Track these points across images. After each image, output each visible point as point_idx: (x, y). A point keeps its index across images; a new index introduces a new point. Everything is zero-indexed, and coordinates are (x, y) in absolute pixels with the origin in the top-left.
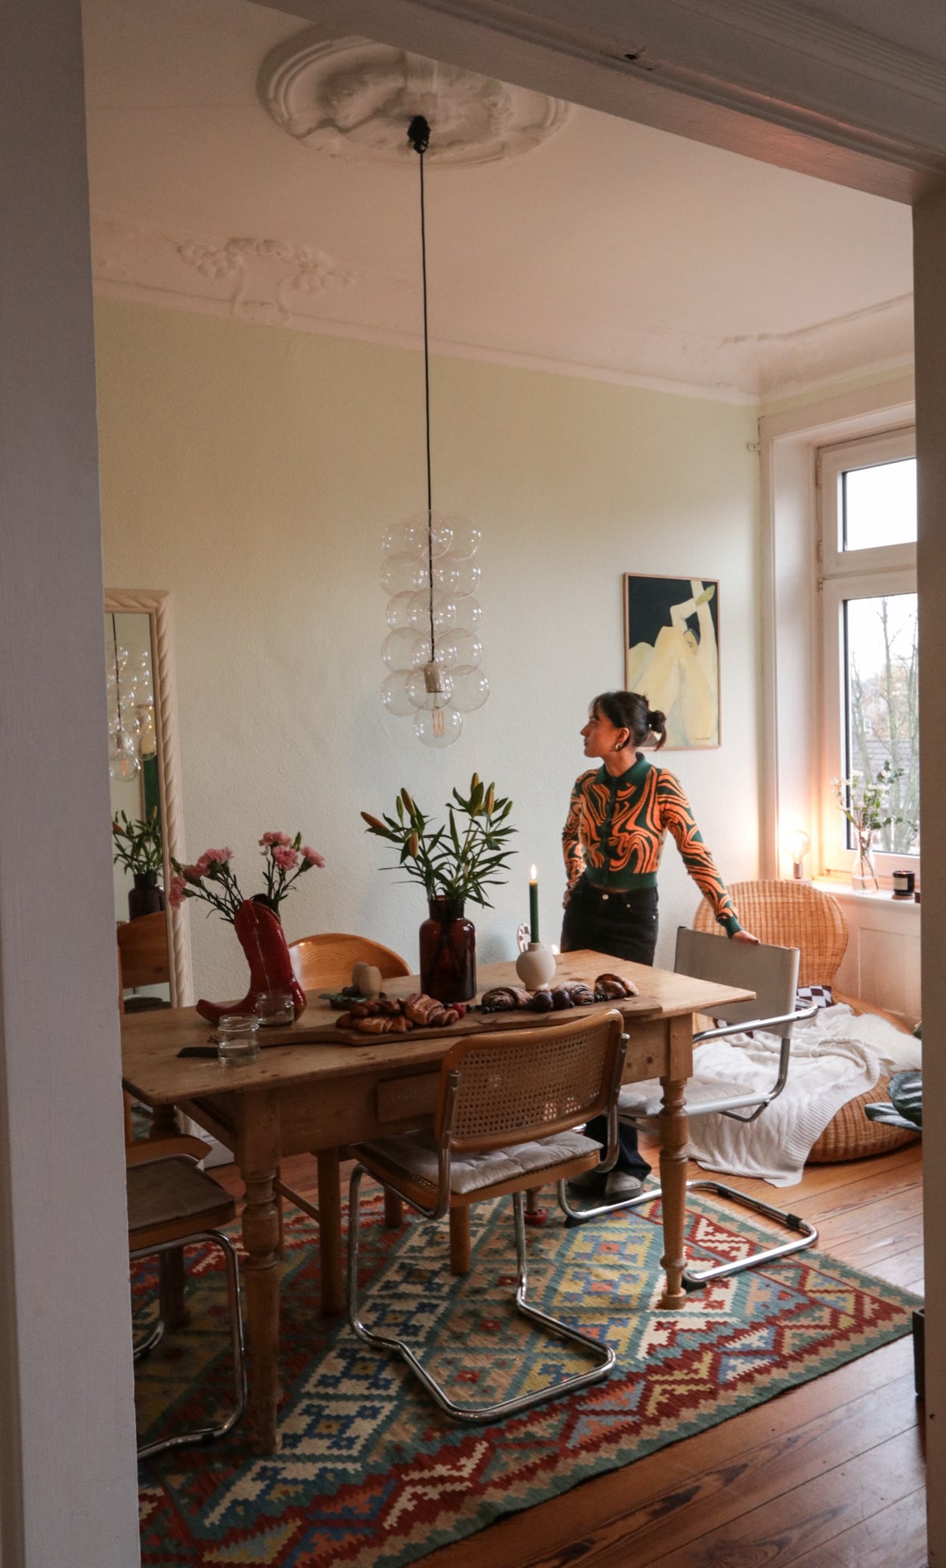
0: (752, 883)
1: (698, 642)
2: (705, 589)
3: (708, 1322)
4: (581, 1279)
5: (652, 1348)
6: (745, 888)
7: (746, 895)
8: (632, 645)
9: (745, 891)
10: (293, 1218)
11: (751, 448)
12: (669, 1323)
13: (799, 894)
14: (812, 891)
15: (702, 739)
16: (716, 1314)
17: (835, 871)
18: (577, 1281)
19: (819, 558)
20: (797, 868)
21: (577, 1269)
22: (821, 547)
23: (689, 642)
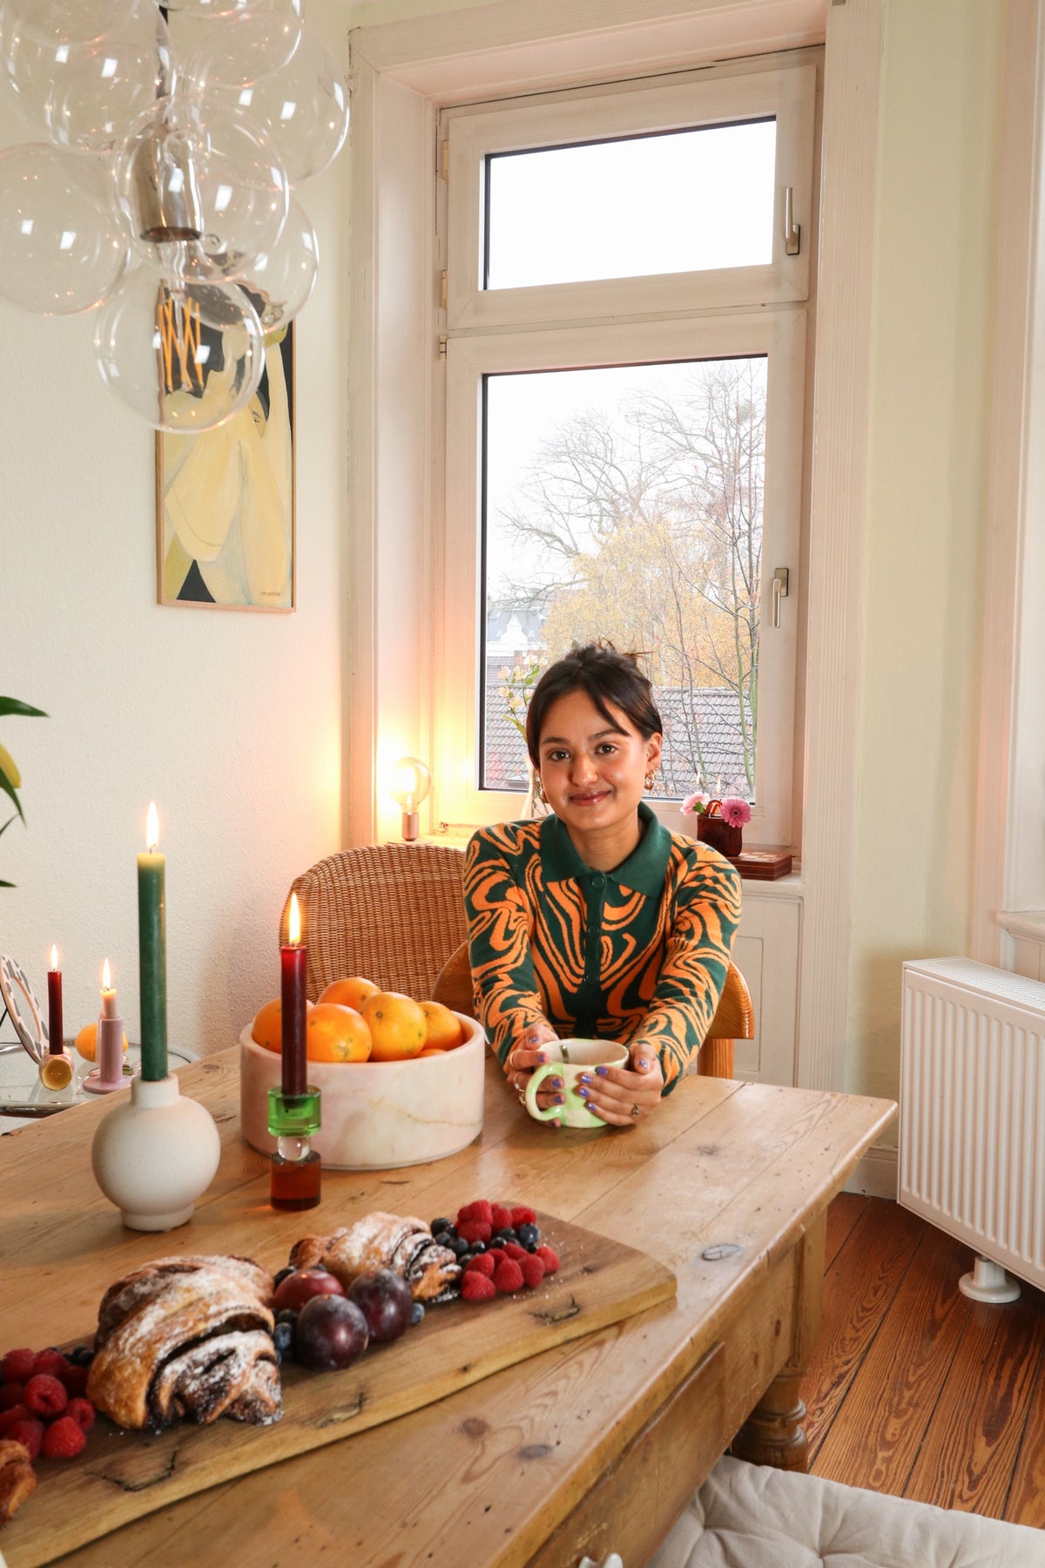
1: (267, 417)
15: (271, 594)
19: (441, 301)
20: (407, 824)
22: (445, 280)
23: (254, 413)
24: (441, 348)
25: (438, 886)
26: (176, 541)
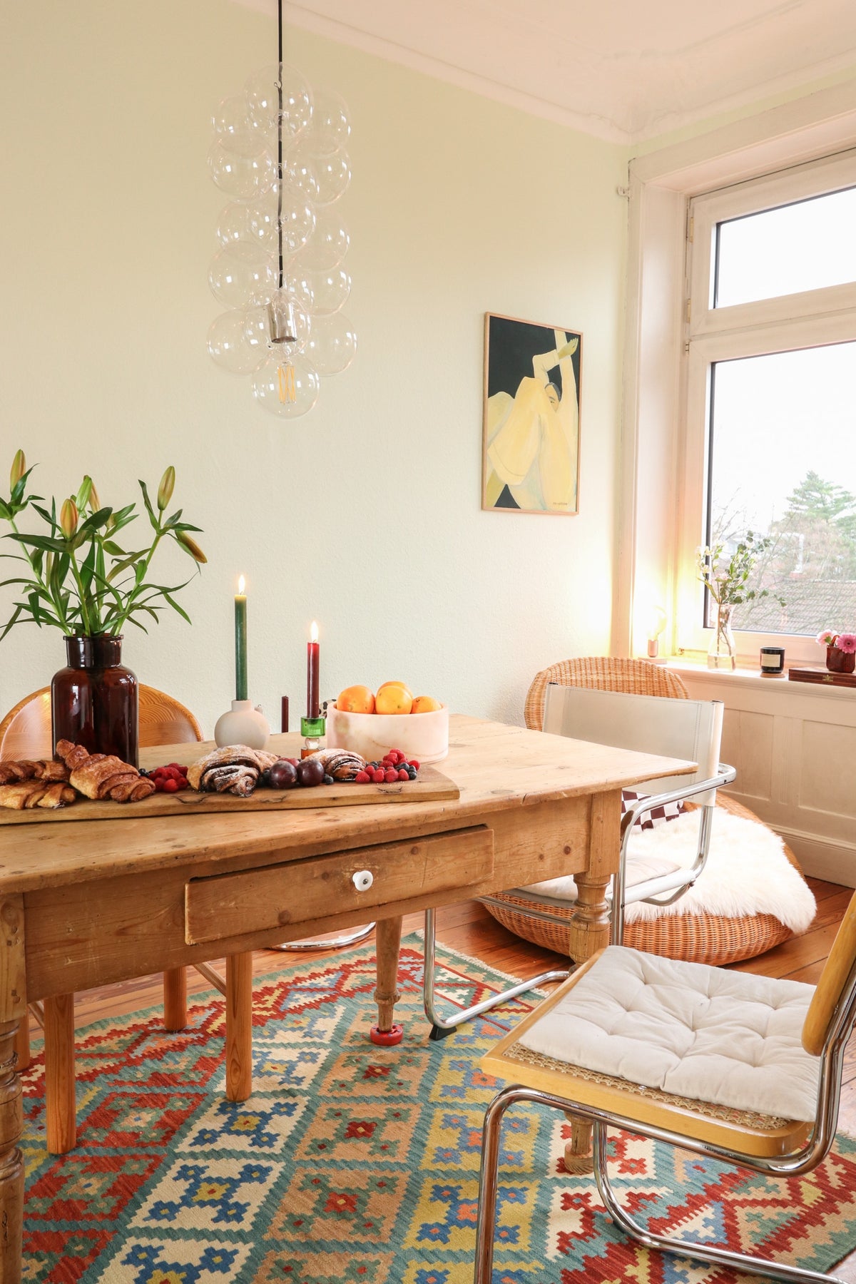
0: (603, 659)
1: (560, 399)
2: (568, 341)
3: (630, 1194)
4: (454, 1127)
5: (564, 1239)
6: (583, 664)
7: (583, 671)
8: (492, 393)
9: (583, 668)
10: (86, 1037)
11: (621, 193)
12: (578, 1195)
13: (640, 672)
14: (655, 670)
15: (562, 503)
16: (638, 1181)
17: (690, 650)
18: (450, 1129)
19: (686, 318)
20: (652, 646)
21: (448, 1111)
22: (689, 306)
23: (551, 397)
24: (686, 348)
25: (632, 684)
26: (494, 474)
